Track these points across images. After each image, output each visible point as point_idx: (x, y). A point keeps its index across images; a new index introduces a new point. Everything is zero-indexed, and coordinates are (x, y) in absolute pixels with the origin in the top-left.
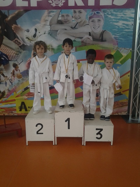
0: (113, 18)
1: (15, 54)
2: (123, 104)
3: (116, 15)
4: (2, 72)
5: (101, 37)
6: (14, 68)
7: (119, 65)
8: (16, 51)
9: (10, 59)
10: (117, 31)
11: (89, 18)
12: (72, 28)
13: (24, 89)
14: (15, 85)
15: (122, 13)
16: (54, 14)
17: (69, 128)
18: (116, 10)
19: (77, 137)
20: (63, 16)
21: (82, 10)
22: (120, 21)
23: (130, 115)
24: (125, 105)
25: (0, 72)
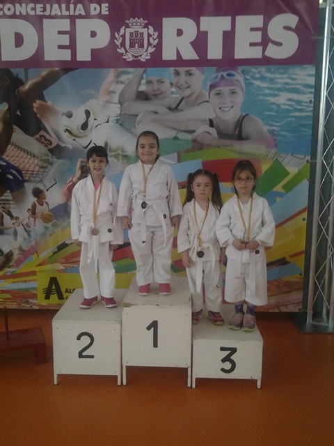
0: (266, 88)
1: (38, 167)
2: (289, 287)
3: (272, 81)
4: (7, 206)
5: (238, 129)
6: (36, 199)
7: (280, 194)
8: (41, 160)
9: (27, 178)
10: (276, 116)
11: (210, 86)
12: (170, 109)
13: (58, 247)
14: (35, 239)
15: (285, 76)
16: (128, 79)
17: (155, 345)
18: (272, 68)
19: (175, 366)
20: (149, 82)
21: (194, 70)
22: (281, 93)
23: (308, 312)
24: (297, 289)
25: (3, 208)
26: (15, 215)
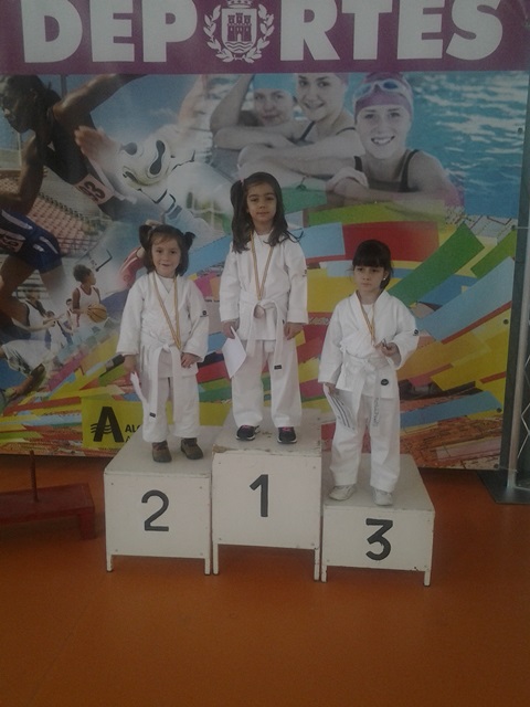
0: (447, 107)
1: (82, 233)
2: (480, 430)
3: (457, 96)
4: (34, 295)
5: (401, 174)
6: (80, 283)
7: (468, 281)
8: (88, 222)
9: (66, 251)
10: (463, 154)
11: (358, 103)
12: (292, 139)
13: (114, 360)
14: (79, 346)
15: (480, 88)
17: (264, 513)
18: (459, 75)
19: (294, 547)
20: (259, 97)
21: (331, 77)
22: (472, 117)
23: (510, 469)
24: (492, 433)
25: (29, 297)
26: (47, 310)
